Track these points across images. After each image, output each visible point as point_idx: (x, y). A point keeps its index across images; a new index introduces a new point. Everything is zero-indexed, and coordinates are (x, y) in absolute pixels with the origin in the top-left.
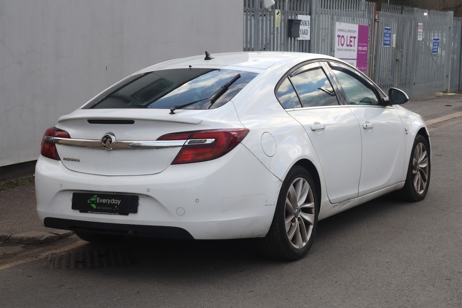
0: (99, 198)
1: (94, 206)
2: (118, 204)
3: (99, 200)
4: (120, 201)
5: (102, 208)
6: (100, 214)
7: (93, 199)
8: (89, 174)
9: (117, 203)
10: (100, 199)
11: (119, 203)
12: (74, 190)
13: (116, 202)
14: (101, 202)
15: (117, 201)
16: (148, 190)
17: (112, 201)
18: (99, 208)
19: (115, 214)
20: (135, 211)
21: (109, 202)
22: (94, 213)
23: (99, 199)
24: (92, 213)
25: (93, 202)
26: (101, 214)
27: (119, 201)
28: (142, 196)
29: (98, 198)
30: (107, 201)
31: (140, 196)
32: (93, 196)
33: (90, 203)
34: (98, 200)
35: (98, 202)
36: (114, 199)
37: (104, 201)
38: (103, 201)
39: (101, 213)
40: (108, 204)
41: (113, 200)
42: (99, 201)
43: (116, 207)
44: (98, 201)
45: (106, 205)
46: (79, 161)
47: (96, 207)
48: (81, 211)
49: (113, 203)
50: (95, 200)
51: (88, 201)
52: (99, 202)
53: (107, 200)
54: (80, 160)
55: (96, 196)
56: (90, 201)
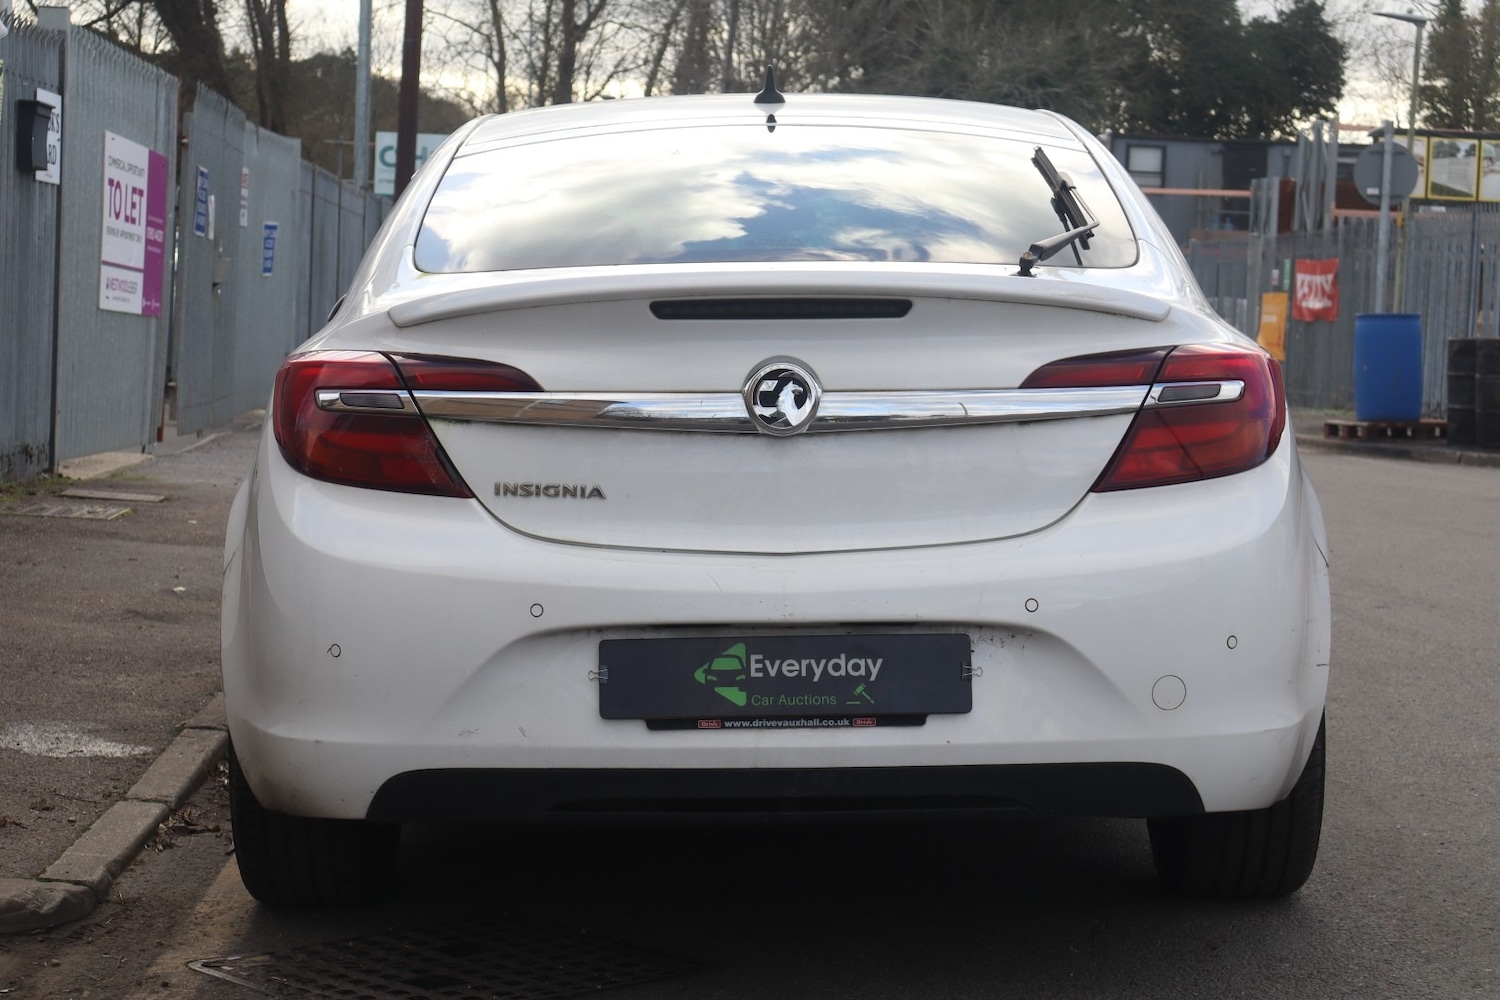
0: (760, 657)
1: (736, 696)
2: (873, 678)
3: (760, 666)
4: (880, 661)
5: (782, 699)
6: (771, 727)
7: (720, 664)
8: (664, 551)
9: (862, 672)
10: (767, 663)
11: (875, 671)
12: (600, 629)
13: (856, 667)
14: (773, 673)
15: (862, 663)
16: (1031, 604)
17: (837, 667)
18: (766, 701)
19: (851, 725)
20: (959, 702)
21: (818, 672)
22: (733, 727)
23: (757, 661)
24: (723, 727)
25: (727, 678)
26: (777, 727)
27: (875, 665)
28: (987, 634)
29: (753, 658)
30: (809, 667)
31: (974, 636)
32: (726, 649)
33: (710, 685)
34: (754, 666)
35: (754, 674)
36: (843, 656)
37: (791, 668)
38: (785, 669)
39: (773, 723)
40: (816, 679)
41: (842, 661)
42: (764, 670)
43: (860, 689)
44: (757, 670)
45: (802, 683)
46: (597, 493)
47: (749, 699)
48: (656, 724)
49: (842, 672)
50: (739, 667)
51: (700, 676)
52: (761, 675)
53: (804, 663)
54: (604, 490)
55: (739, 649)
56: (708, 672)
